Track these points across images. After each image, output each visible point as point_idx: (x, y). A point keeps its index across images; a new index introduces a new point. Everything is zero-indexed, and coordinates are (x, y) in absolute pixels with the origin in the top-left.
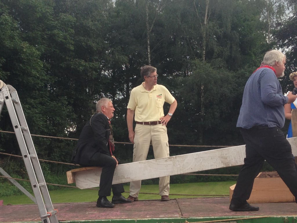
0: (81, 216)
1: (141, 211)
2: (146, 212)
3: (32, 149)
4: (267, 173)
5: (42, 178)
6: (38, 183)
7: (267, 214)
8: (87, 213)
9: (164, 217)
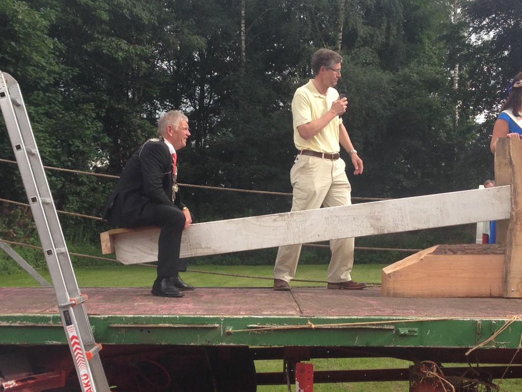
0: (126, 309)
1: (229, 304)
2: (238, 307)
3: (44, 187)
4: (447, 246)
5: (61, 240)
6: (55, 248)
7: (447, 315)
8: (136, 304)
9: (271, 315)
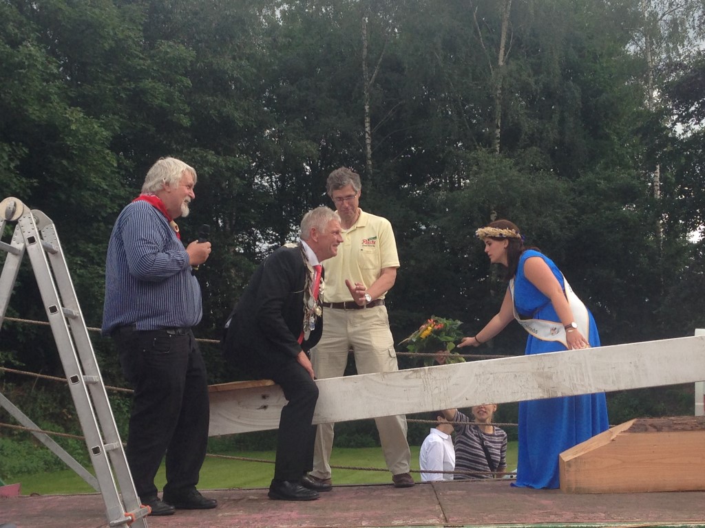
0: (206, 522)
1: (348, 510)
2: (360, 513)
3: (90, 361)
4: (649, 421)
5: (114, 431)
6: (104, 444)
7: (649, 519)
8: (220, 515)
9: (403, 526)
